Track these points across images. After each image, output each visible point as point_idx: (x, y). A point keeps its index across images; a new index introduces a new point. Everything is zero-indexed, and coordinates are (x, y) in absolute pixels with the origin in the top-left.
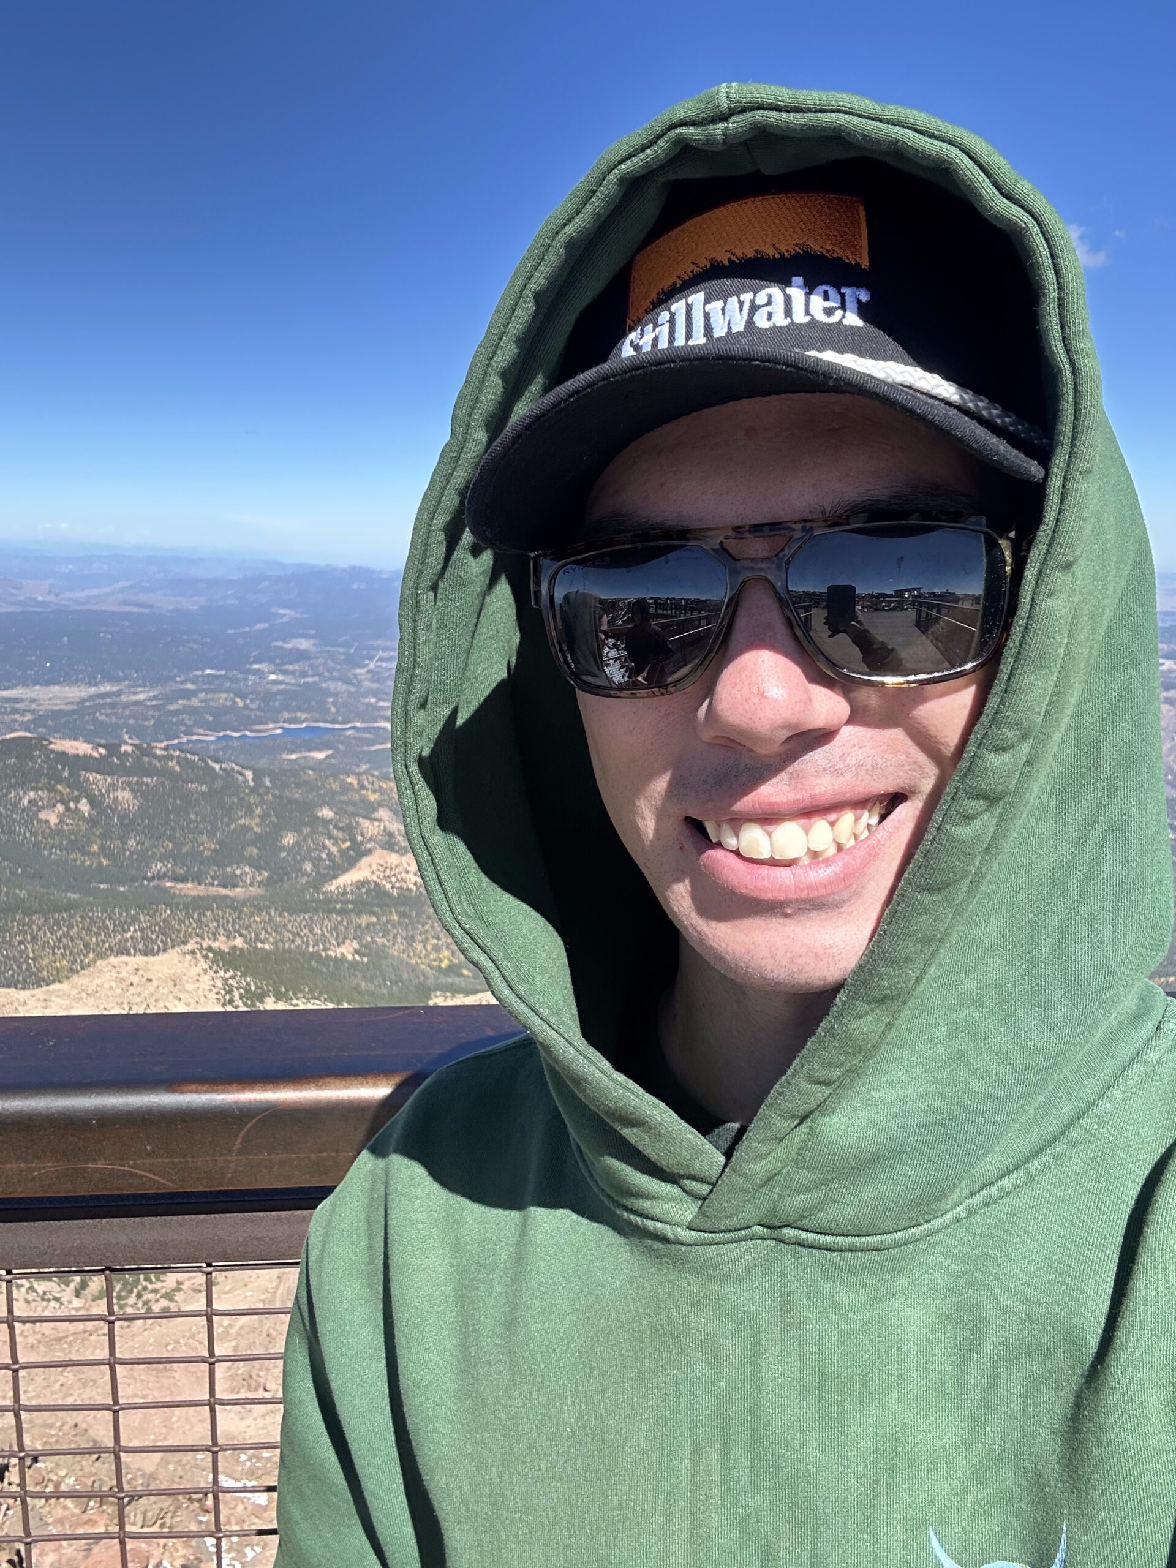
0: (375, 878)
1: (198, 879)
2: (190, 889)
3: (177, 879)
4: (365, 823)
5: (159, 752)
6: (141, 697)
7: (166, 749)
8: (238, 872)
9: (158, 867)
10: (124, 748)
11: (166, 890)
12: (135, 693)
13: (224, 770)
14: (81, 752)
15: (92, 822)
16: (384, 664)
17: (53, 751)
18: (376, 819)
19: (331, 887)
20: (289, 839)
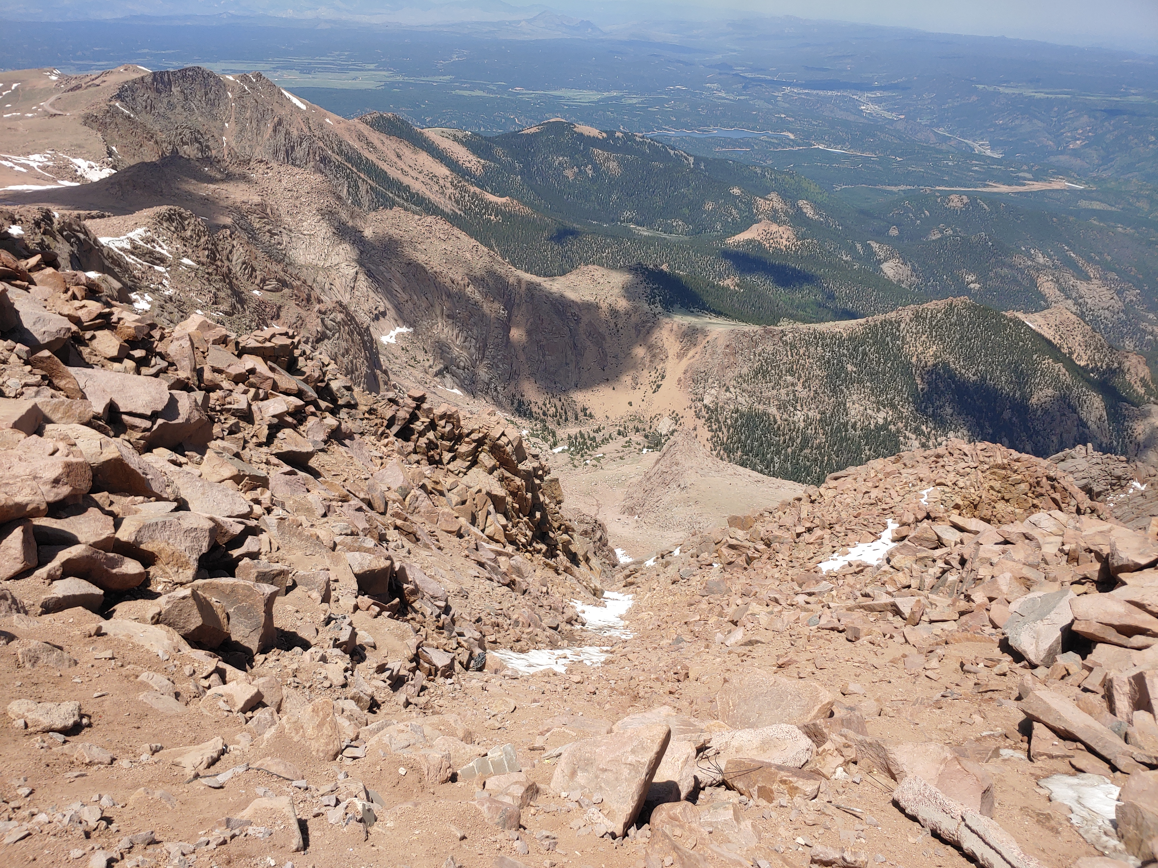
0: (759, 239)
1: (650, 225)
2: (644, 232)
3: (637, 224)
4: (760, 201)
5: (638, 139)
6: (635, 101)
7: (643, 137)
8: (674, 224)
9: (627, 214)
10: (618, 134)
11: (630, 230)
12: (633, 97)
13: (676, 155)
14: (592, 135)
15: (593, 180)
17: (575, 132)
18: (768, 200)
19: (730, 241)
20: (709, 206)
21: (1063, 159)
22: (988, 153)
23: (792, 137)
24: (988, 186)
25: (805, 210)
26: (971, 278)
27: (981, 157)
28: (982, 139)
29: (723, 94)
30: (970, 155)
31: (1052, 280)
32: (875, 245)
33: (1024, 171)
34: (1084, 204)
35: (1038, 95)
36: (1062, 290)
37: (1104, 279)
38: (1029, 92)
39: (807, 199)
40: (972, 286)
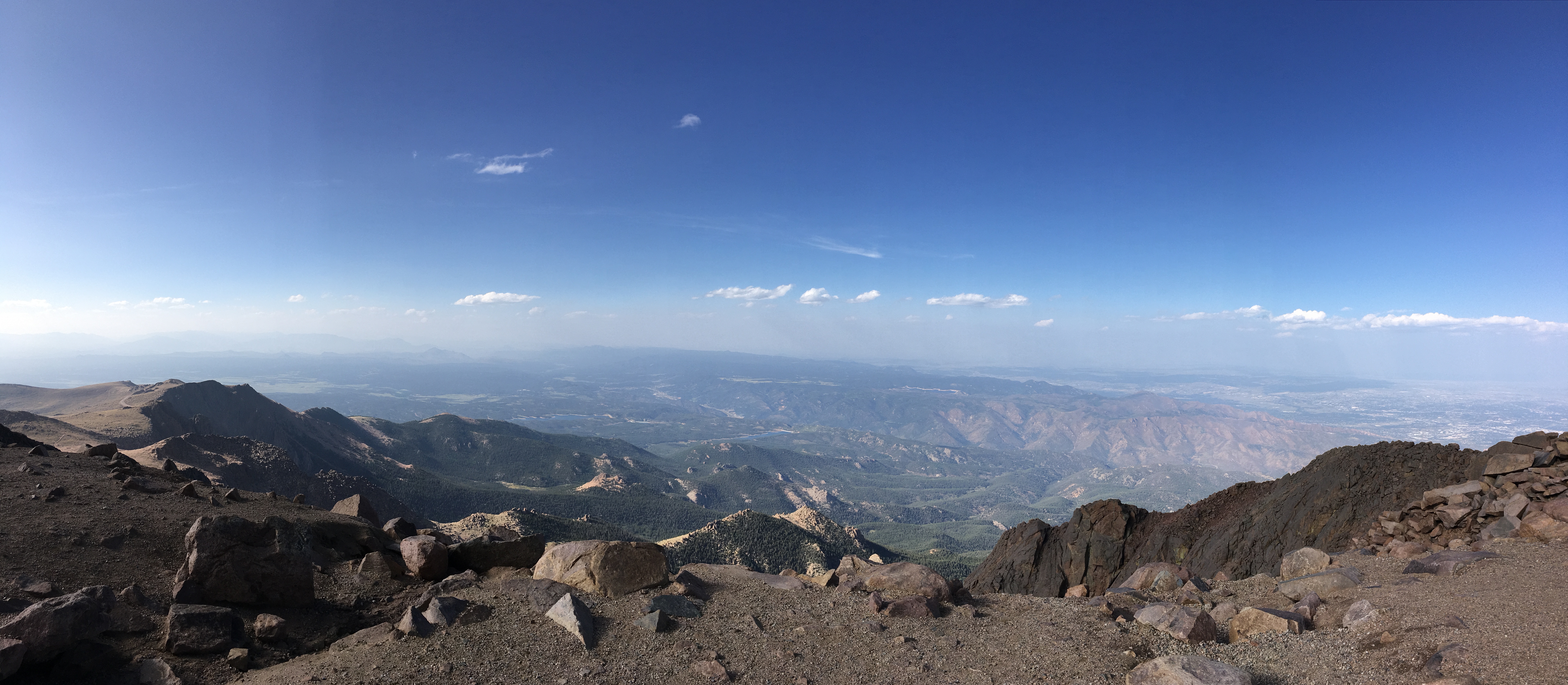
0: (600, 486)
2: (513, 486)
3: (507, 481)
4: (597, 461)
8: (534, 480)
9: (499, 475)
12: (493, 398)
16: (607, 388)
18: (602, 459)
19: (579, 489)
20: (558, 466)
21: (778, 417)
22: (735, 416)
23: (611, 417)
24: (741, 436)
25: (629, 463)
26: (745, 496)
27: (732, 419)
28: (730, 409)
29: (555, 393)
30: (725, 418)
31: (792, 490)
32: (680, 481)
33: (758, 425)
34: (795, 441)
35: (755, 382)
36: (800, 496)
37: (819, 485)
38: (750, 381)
39: (629, 456)
40: (747, 501)
